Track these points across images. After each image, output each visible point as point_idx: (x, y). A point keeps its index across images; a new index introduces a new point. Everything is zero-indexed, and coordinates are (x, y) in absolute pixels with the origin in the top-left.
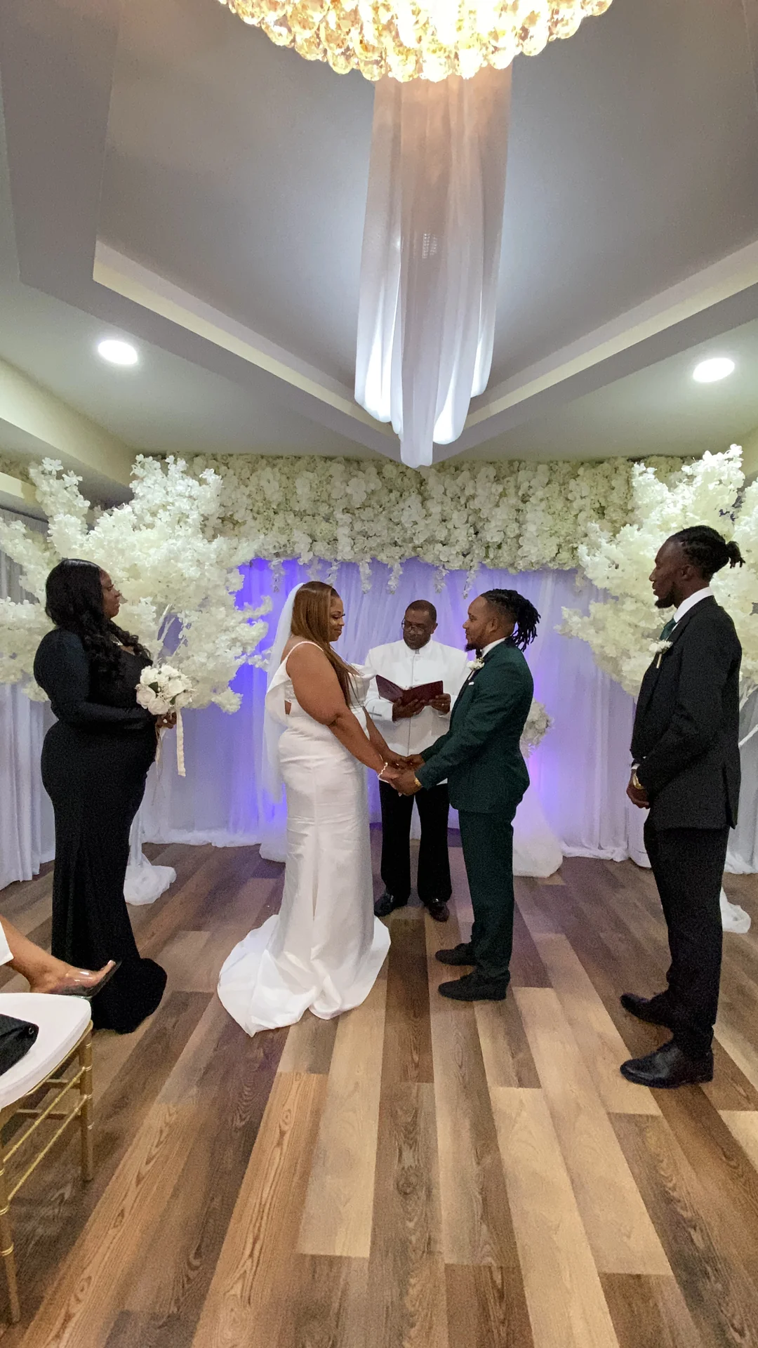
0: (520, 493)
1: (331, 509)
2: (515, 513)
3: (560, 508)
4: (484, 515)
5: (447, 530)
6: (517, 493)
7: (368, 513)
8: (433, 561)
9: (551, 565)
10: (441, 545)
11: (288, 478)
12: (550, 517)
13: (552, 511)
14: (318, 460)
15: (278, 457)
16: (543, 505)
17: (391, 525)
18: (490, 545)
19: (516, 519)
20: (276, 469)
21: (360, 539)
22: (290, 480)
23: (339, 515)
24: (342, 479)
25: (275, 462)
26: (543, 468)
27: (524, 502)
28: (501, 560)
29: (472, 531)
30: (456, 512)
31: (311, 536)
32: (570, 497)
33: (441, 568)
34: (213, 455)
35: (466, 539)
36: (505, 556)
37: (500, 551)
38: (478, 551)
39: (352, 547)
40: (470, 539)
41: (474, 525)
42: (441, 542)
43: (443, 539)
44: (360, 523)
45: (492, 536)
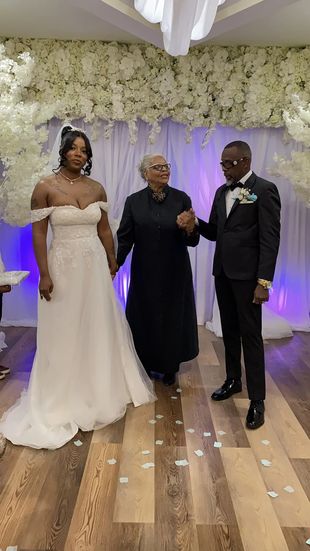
0: (245, 71)
1: (108, 81)
2: (242, 85)
3: (273, 82)
4: (219, 86)
5: (192, 98)
6: (243, 70)
7: (135, 84)
8: (182, 120)
9: (266, 124)
10: (188, 108)
11: (76, 57)
12: (266, 88)
13: (268, 83)
14: (98, 43)
15: (68, 41)
16: (261, 80)
17: (152, 93)
18: (224, 108)
19: (242, 90)
20: (67, 50)
21: (129, 103)
22: (78, 59)
23: (113, 85)
24: (116, 58)
25: (66, 45)
26: (262, 52)
27: (248, 77)
28: (231, 120)
29: (210, 98)
30: (199, 83)
31: (93, 101)
32: (281, 74)
33: (188, 125)
34: (20, 39)
35: (206, 104)
36: (234, 117)
37: (231, 113)
38: (215, 113)
39: (124, 109)
40: (209, 104)
41: (212, 94)
42: (188, 106)
43: (189, 104)
44: (129, 91)
45: (225, 102)
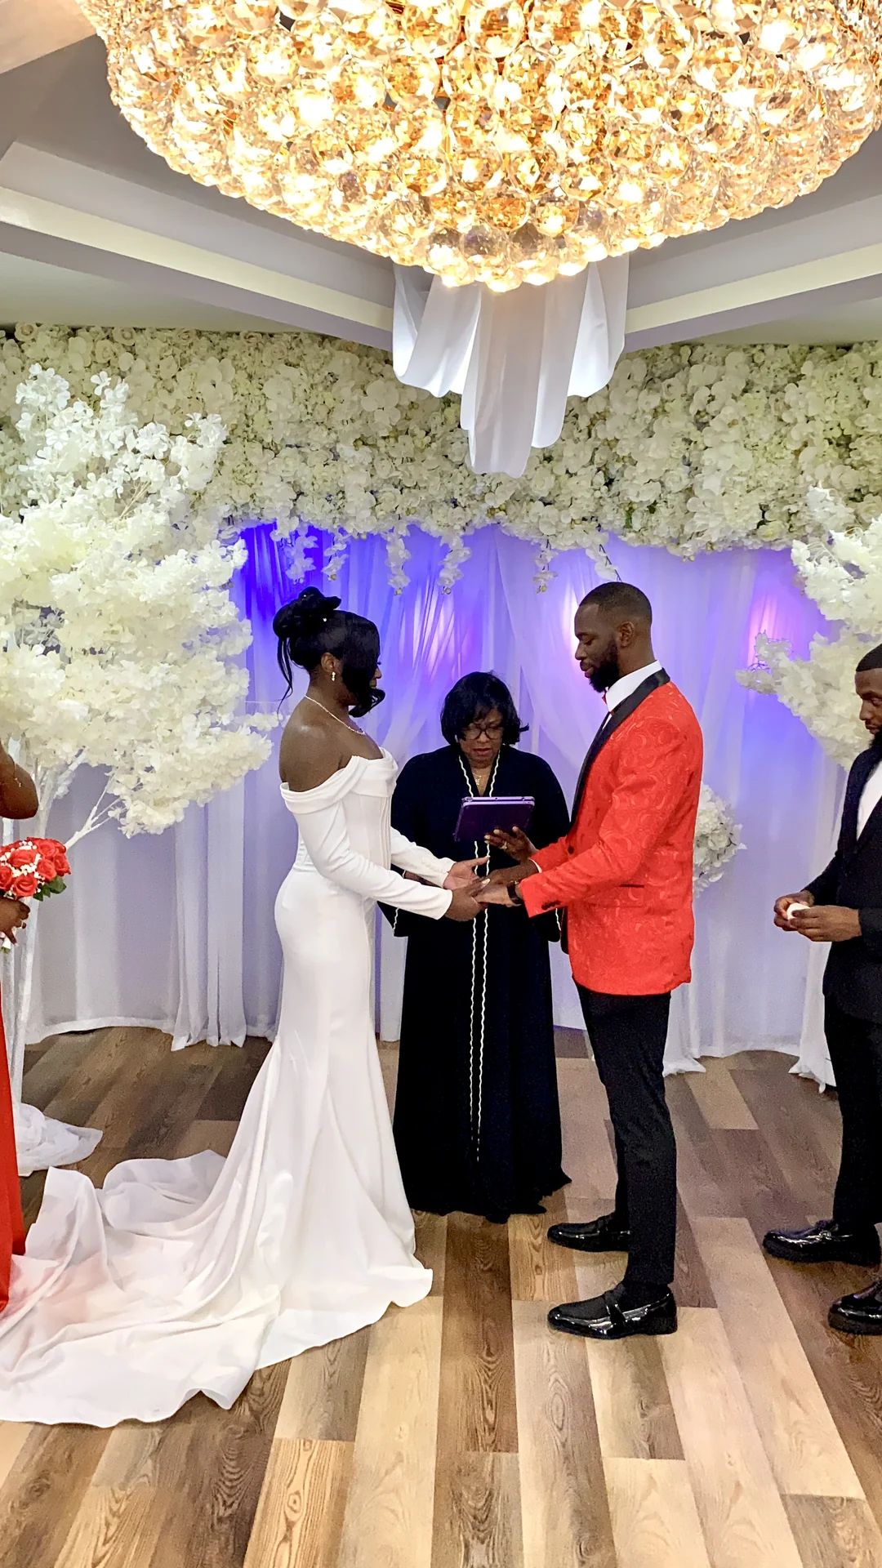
0: (693, 410)
1: (333, 436)
2: (684, 446)
3: (766, 437)
4: (623, 450)
5: (553, 478)
6: (686, 408)
7: (405, 446)
8: (526, 534)
9: (749, 543)
10: (541, 503)
11: (250, 377)
12: (748, 454)
13: (753, 440)
14: (307, 341)
15: (230, 334)
16: (734, 433)
17: (447, 467)
18: (635, 506)
19: (684, 457)
20: (227, 361)
21: (388, 494)
22: (255, 381)
23: (346, 450)
24: (352, 384)
25: (223, 344)
26: (737, 358)
27: (701, 426)
28: (655, 533)
29: (600, 479)
30: (570, 442)
31: (294, 485)
32: (786, 418)
33: (543, 547)
34: (105, 329)
35: (588, 496)
36: (663, 525)
37: (653, 517)
38: (612, 517)
39: (373, 508)
40: (598, 494)
41: (603, 469)
42: (541, 500)
43: (545, 495)
44: (387, 464)
45: (637, 488)
